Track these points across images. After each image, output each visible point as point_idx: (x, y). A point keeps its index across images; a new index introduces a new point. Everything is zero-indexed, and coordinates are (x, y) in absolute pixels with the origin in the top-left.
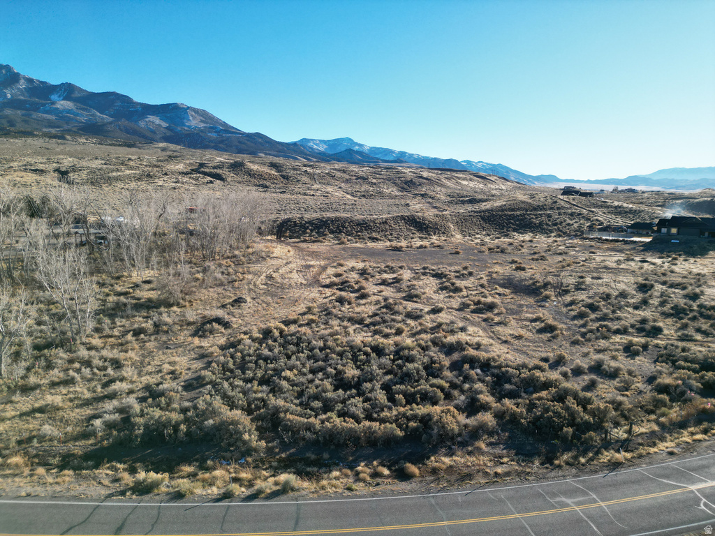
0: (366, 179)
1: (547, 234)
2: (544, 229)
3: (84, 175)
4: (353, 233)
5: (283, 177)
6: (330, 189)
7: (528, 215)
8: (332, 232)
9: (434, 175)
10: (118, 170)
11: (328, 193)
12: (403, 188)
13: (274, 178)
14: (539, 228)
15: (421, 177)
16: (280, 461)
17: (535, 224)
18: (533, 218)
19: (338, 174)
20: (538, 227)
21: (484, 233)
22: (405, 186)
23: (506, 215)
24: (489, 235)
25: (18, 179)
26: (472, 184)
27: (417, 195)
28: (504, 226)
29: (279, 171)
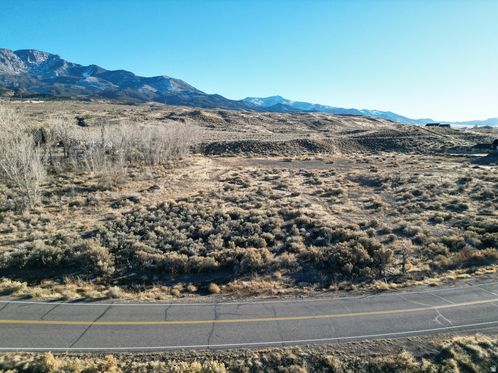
0: (285, 121)
1: (408, 152)
2: (406, 149)
3: (93, 120)
4: (259, 151)
5: (227, 121)
6: (257, 128)
7: (394, 139)
9: (336, 118)
10: (115, 117)
11: (256, 130)
12: (312, 127)
13: (220, 122)
14: (403, 149)
15: (326, 119)
16: (119, 280)
17: (399, 146)
18: (398, 141)
19: (265, 118)
20: (401, 147)
21: (359, 152)
22: (314, 126)
23: (377, 139)
24: (362, 153)
26: (364, 124)
28: (375, 147)
29: (223, 117)
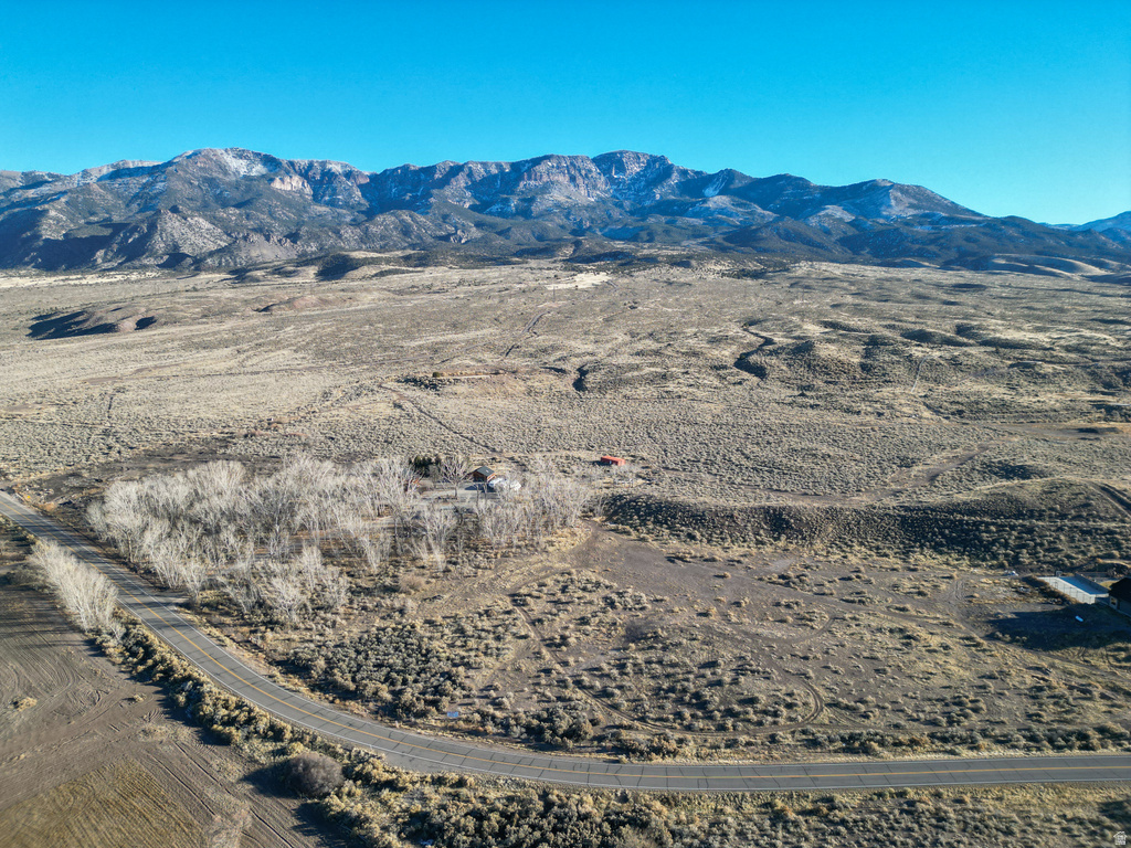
1: (982, 560)
2: (988, 551)
3: (600, 376)
7: (990, 525)
8: (655, 522)
17: (982, 541)
18: (989, 531)
20: (981, 546)
21: (876, 544)
23: (948, 520)
24: (878, 548)
25: (536, 384)
28: (925, 537)
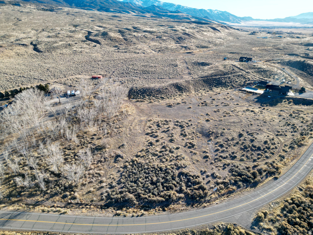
0: (161, 38)
2: (226, 85)
3: (43, 46)
4: (155, 96)
5: (125, 39)
6: (145, 48)
7: (221, 78)
8: (148, 96)
12: (177, 41)
13: (121, 41)
15: (186, 33)
16: (141, 206)
17: (223, 83)
18: (223, 80)
19: (149, 36)
20: (224, 84)
21: (203, 89)
22: (178, 40)
24: (205, 90)
26: (208, 34)
27: (183, 47)
28: (211, 84)
29: (123, 36)
